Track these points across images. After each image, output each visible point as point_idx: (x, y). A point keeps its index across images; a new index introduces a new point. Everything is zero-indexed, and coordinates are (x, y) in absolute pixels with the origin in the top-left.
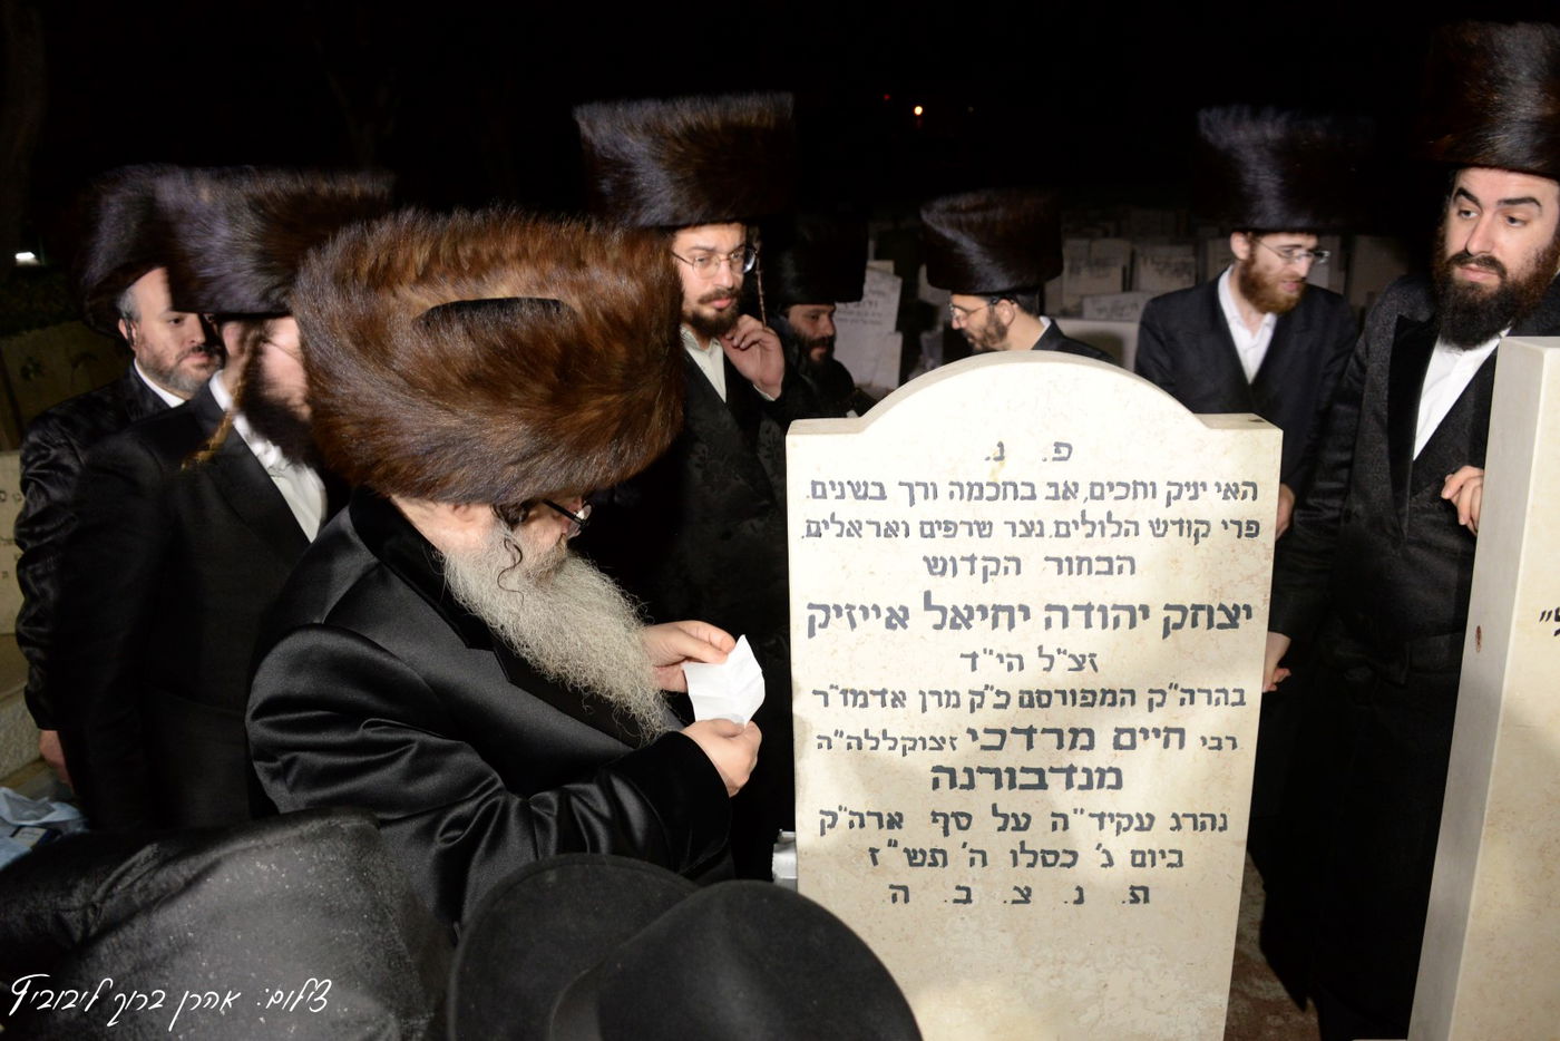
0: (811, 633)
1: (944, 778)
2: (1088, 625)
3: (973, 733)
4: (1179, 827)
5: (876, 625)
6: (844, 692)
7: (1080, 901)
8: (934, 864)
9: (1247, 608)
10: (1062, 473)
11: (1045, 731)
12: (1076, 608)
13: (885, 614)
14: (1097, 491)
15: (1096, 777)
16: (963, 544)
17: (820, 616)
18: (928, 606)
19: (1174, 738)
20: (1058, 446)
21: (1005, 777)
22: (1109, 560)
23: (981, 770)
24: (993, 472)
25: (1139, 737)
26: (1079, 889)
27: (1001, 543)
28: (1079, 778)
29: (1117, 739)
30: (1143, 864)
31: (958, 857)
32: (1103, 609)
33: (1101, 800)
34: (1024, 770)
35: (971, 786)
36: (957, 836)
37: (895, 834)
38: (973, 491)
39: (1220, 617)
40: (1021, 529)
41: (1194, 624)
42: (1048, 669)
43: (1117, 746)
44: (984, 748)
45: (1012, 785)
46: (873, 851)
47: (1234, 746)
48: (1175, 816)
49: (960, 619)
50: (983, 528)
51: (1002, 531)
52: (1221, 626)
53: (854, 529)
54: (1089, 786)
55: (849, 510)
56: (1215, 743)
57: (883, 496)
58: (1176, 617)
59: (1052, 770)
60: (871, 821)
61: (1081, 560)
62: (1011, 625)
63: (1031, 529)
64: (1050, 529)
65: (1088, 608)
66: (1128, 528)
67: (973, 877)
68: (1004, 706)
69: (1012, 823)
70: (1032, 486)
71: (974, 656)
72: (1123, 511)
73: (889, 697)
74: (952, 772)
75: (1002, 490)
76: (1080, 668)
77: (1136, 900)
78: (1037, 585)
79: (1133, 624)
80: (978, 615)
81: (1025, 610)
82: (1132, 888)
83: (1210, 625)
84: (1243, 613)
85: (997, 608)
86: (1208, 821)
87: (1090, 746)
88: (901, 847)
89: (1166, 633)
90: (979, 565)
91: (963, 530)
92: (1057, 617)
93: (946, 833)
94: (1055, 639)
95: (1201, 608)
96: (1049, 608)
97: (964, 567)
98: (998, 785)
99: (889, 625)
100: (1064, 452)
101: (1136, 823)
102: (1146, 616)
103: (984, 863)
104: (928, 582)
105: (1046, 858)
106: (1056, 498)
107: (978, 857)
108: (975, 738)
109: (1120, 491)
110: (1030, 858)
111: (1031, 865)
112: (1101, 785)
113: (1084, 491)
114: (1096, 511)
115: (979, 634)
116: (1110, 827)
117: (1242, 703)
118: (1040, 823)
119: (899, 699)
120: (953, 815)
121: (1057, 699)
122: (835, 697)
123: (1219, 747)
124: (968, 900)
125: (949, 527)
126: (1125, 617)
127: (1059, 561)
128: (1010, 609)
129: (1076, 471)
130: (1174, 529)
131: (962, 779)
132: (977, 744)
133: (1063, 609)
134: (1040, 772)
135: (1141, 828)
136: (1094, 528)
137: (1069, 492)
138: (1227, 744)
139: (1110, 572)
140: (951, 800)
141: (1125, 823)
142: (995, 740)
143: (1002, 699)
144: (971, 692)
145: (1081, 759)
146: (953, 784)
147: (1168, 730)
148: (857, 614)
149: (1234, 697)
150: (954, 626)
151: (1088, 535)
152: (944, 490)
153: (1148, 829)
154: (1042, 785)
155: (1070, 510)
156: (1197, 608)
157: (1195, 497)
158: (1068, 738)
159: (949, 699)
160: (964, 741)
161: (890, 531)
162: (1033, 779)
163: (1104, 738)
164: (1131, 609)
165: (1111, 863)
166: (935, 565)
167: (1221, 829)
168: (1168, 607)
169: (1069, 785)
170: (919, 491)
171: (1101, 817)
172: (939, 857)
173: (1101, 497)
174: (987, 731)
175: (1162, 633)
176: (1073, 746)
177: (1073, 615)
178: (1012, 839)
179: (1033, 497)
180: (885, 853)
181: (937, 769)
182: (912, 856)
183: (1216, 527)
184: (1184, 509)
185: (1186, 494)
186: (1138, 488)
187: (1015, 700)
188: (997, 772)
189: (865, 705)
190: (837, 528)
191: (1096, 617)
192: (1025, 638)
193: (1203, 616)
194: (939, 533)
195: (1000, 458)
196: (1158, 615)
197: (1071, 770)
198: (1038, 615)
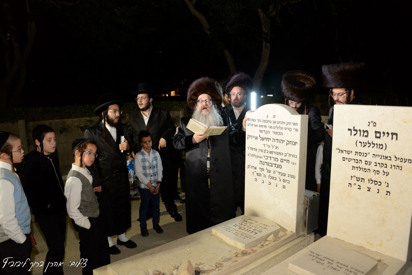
0: (248, 139)
1: (261, 162)
2: (277, 142)
3: (264, 156)
4: (289, 177)
5: (254, 139)
6: (251, 148)
7: (277, 186)
8: (260, 176)
9: (297, 142)
10: (274, 120)
11: (272, 158)
12: (276, 139)
13: (255, 137)
14: (278, 122)
15: (278, 166)
16: (263, 129)
17: (249, 136)
18: (260, 137)
19: (288, 161)
20: (274, 116)
21: (268, 164)
22: (280, 133)
23: (265, 162)
24: (267, 119)
25: (284, 161)
26: (276, 184)
27: (267, 129)
28: (277, 166)
29: (281, 160)
30: (284, 182)
31: (263, 175)
32: (279, 140)
33: (279, 170)
34: (270, 163)
35: (264, 164)
36: (263, 172)
37: (255, 170)
38: (264, 121)
39: (293, 143)
40: (270, 127)
41: (290, 144)
42: (273, 148)
43: (281, 162)
44: (265, 159)
45: (269, 165)
46: (253, 172)
47: (296, 164)
48: (288, 174)
49: (263, 139)
50: (266, 126)
51: (268, 127)
52: (293, 145)
53: (252, 125)
54: (277, 167)
55: (252, 123)
56: (293, 163)
57: (255, 121)
58: (288, 142)
59: (273, 164)
60: (253, 167)
61: (277, 132)
62: (269, 141)
63: (271, 127)
64: (273, 128)
65: (277, 140)
66: (282, 128)
67: (264, 179)
68: (268, 153)
69: (269, 171)
70: (271, 121)
71: (264, 145)
72: (282, 126)
73: (255, 149)
74: (262, 162)
75: (268, 121)
76: (276, 149)
77: (284, 188)
78: (271, 135)
79: (283, 143)
80: (265, 139)
81: (270, 139)
82: (283, 186)
83: (292, 144)
84: (296, 143)
85: (267, 138)
86: (293, 176)
87: (278, 161)
88: (256, 172)
89: (287, 145)
90: (265, 132)
91: (264, 126)
92: (274, 140)
93: (261, 171)
94: (274, 144)
95: (291, 141)
96: (273, 139)
97: (264, 132)
98: (267, 165)
99: (256, 139)
100: (275, 117)
101: (283, 175)
102: (284, 142)
103: (265, 177)
104: (260, 133)
105: (272, 178)
106: (274, 123)
107: (265, 176)
108: (264, 157)
109: (281, 123)
110: (270, 177)
111: (271, 179)
112: (279, 167)
113: (277, 123)
114: (278, 125)
115: (265, 142)
116: (280, 174)
117: (296, 157)
118: (272, 172)
119: (256, 150)
120: (262, 169)
121: (274, 153)
122: (250, 148)
123: (294, 164)
124: (263, 183)
125: (262, 126)
126: (282, 141)
127: (274, 132)
128: (268, 138)
129: (276, 119)
130: (287, 129)
131: (263, 163)
132: (265, 158)
133: (274, 139)
134: (272, 164)
135: (284, 176)
136: (278, 128)
137: (275, 122)
138: (295, 164)
139: (280, 135)
140: (262, 166)
141: (282, 174)
142: (267, 158)
143: (267, 152)
144: (264, 150)
145: (277, 163)
146: (262, 164)
147: (287, 160)
148: (252, 137)
149: (295, 156)
150: (262, 140)
151: (277, 129)
152: (262, 121)
153: (285, 176)
154: (272, 166)
155: (275, 125)
156: (290, 141)
157: (290, 125)
158: (275, 159)
159: (261, 150)
160: (263, 157)
161: (256, 126)
162: (271, 165)
163: (279, 160)
164: (282, 140)
165: (280, 181)
166: (261, 131)
167: (295, 178)
168: (287, 141)
169: (275, 167)
170: (259, 121)
171: (279, 172)
172: (260, 175)
173: (279, 123)
174: (266, 156)
175: (286, 145)
176: (276, 161)
177: (275, 140)
178: (269, 174)
179: (271, 123)
180: (254, 173)
181: (260, 161)
182: (257, 174)
183: (293, 129)
184: (288, 126)
185: (289, 124)
186: (283, 123)
187: (269, 152)
188: (267, 163)
189: (253, 150)
190: (250, 125)
191: (278, 141)
192: (270, 143)
193: (291, 143)
194: (261, 127)
195: (268, 117)
196: (286, 142)
197: (275, 164)
198: (272, 140)
